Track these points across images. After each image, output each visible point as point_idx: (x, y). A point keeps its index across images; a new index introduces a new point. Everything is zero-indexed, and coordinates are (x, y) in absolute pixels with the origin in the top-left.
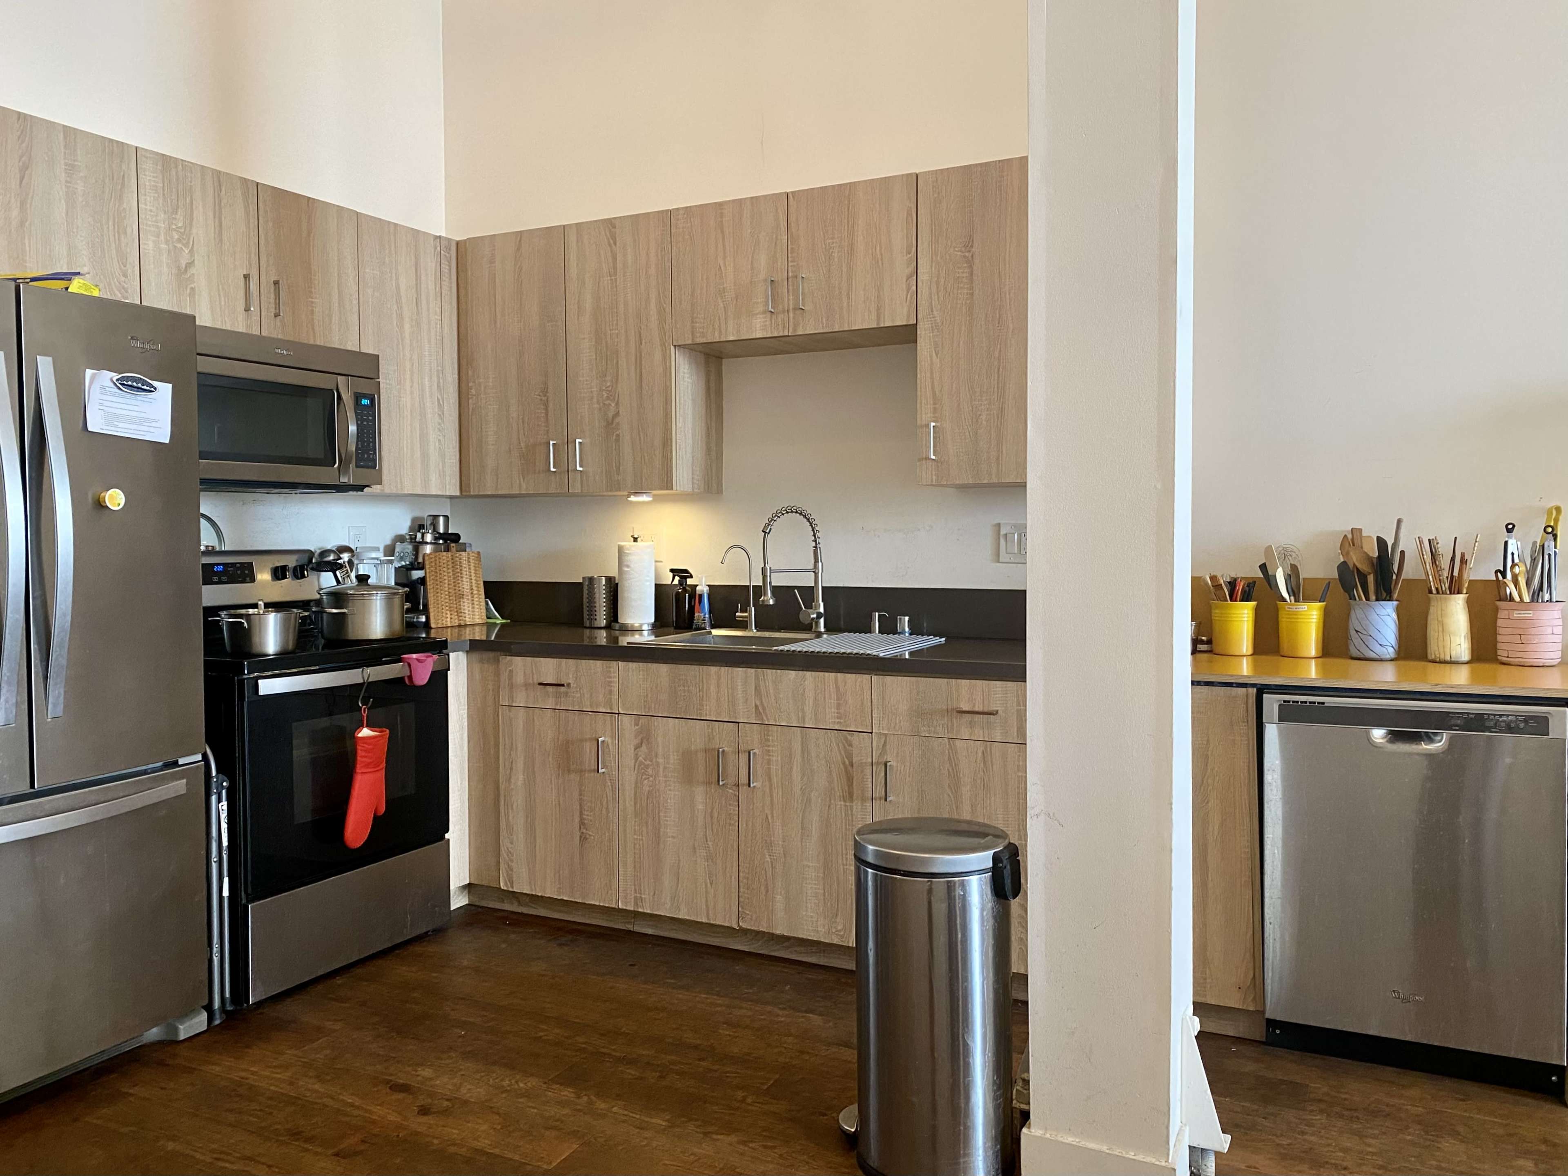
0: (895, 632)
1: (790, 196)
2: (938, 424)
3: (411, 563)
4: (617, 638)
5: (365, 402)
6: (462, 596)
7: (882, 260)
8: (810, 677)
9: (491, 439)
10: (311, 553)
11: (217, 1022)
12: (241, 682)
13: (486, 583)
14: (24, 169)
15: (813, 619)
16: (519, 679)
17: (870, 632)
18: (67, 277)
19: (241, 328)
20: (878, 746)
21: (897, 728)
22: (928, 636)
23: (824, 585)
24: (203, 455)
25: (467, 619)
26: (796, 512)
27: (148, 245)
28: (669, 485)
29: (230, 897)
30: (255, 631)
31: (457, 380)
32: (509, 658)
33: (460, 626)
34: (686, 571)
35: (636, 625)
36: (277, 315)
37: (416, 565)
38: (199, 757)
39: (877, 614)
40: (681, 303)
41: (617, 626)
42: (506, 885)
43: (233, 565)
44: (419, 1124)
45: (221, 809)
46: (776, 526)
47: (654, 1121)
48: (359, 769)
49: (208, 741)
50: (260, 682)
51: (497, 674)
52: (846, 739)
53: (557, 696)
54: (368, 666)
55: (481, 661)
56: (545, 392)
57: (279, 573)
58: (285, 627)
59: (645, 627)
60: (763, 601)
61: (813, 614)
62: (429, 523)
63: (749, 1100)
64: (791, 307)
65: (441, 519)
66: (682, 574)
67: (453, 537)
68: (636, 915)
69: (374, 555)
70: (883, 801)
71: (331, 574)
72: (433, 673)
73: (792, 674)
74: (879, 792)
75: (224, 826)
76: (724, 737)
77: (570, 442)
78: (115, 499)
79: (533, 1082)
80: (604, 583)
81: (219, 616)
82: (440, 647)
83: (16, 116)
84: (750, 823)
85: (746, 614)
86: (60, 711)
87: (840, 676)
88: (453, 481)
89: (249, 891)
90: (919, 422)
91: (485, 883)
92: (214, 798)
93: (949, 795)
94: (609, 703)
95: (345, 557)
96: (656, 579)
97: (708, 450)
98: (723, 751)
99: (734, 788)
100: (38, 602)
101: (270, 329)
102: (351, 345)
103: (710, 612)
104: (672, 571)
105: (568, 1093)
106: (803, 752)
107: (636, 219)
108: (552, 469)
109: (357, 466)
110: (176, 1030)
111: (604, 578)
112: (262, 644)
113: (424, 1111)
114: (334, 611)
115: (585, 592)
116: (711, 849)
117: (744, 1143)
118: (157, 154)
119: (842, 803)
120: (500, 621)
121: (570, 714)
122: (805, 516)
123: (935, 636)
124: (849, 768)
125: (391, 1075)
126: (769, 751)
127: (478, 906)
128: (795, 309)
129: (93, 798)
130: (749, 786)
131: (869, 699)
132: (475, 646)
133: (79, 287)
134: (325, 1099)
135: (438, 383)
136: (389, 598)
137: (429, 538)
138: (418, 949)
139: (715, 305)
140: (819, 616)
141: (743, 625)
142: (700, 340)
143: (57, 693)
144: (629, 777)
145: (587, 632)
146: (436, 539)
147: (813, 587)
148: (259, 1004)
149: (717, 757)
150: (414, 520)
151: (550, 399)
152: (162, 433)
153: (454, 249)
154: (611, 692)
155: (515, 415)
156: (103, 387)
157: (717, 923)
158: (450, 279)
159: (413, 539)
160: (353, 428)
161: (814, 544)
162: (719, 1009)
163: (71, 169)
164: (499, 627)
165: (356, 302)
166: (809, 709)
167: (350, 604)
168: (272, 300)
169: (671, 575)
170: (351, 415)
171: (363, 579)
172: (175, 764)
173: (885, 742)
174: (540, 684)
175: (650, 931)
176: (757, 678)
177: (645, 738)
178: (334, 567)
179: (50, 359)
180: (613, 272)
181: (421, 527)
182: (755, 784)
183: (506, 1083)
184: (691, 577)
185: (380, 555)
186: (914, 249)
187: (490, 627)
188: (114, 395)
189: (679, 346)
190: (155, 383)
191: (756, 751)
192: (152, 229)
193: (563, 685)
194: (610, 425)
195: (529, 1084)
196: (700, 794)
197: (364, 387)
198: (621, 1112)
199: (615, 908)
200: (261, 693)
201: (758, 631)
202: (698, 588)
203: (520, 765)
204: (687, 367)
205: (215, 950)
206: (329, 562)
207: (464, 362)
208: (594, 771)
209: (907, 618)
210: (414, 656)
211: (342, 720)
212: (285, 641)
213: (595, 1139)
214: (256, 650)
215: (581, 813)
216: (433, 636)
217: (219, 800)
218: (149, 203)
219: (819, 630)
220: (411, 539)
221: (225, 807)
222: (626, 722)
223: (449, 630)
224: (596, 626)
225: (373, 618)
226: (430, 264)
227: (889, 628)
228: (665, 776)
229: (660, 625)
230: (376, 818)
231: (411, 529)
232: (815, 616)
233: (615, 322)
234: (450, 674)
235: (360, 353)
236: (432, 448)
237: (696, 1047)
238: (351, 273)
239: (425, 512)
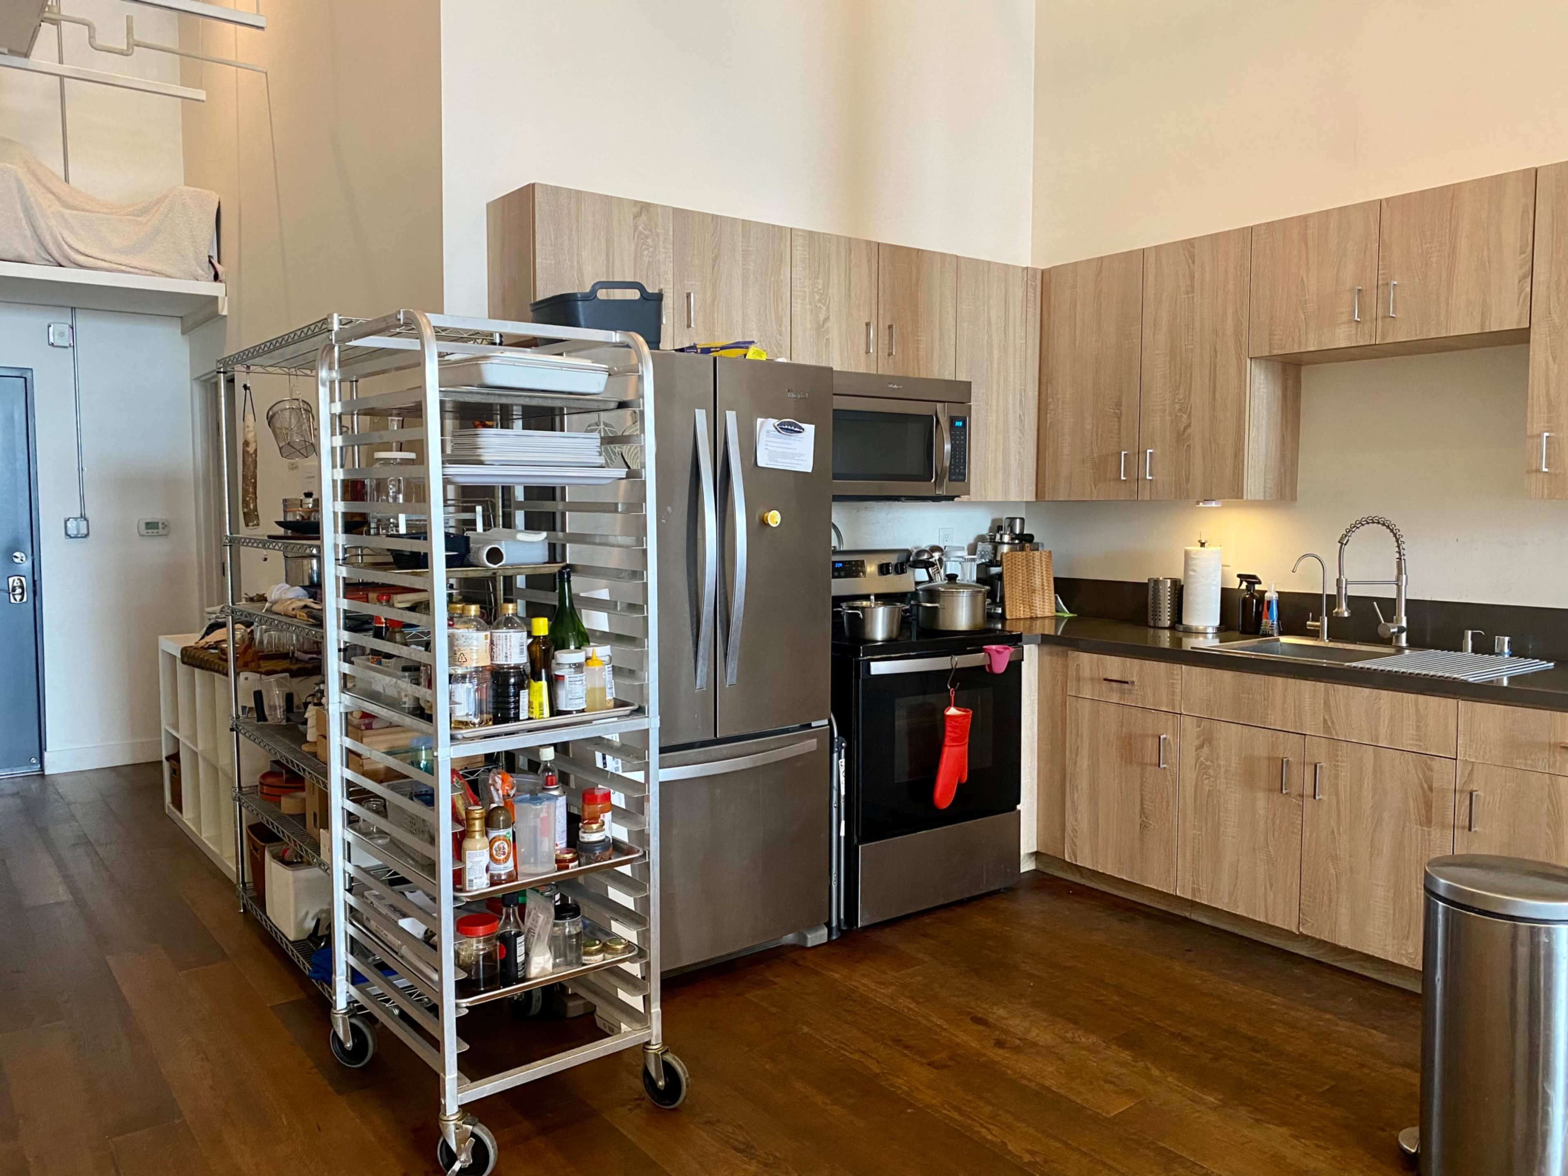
0: (1491, 652)
1: (1384, 204)
2: (1552, 434)
3: (990, 561)
4: (1181, 639)
5: (959, 424)
6: (1034, 591)
7: (1489, 262)
8: (1386, 696)
9: (1066, 450)
10: (908, 552)
11: (834, 938)
12: (858, 662)
13: (1056, 580)
14: (716, 259)
15: (1394, 633)
16: (1086, 672)
17: (1461, 650)
18: (744, 345)
19: (862, 370)
20: (1462, 773)
21: (1486, 757)
22: (1534, 659)
23: (1408, 598)
24: (835, 477)
25: (1038, 612)
26: (1379, 523)
27: (797, 308)
28: (1240, 495)
29: (845, 837)
30: (868, 621)
31: (1037, 398)
32: (1077, 653)
33: (1031, 618)
34: (1254, 577)
35: (1201, 628)
36: (890, 354)
37: (993, 563)
38: (826, 722)
39: (1470, 632)
40: (1259, 317)
41: (1181, 628)
42: (1070, 858)
43: (850, 562)
44: (998, 1055)
45: (840, 765)
46: (1354, 537)
47: (1206, 1097)
48: (947, 741)
49: (833, 710)
50: (872, 664)
51: (1066, 667)
52: (1426, 764)
53: (1122, 692)
54: (956, 654)
55: (1051, 654)
56: (1119, 405)
57: (884, 569)
58: (891, 617)
59: (1210, 630)
60: (1337, 613)
61: (1393, 628)
62: (1007, 524)
63: (1303, 1099)
64: (1380, 315)
65: (1018, 521)
66: (1251, 580)
67: (1027, 538)
68: (1193, 904)
69: (960, 554)
70: (1466, 830)
71: (924, 570)
72: (1009, 663)
73: (1366, 691)
74: (1463, 820)
75: (842, 779)
76: (1289, 748)
77: (1141, 452)
78: (774, 518)
79: (1092, 1039)
80: (1169, 585)
81: (841, 607)
82: (1015, 640)
83: (710, 219)
84: (1314, 835)
85: (1318, 624)
86: (734, 681)
87: (1421, 698)
88: (1030, 488)
89: (860, 834)
90: (1529, 433)
91: (1050, 853)
92: (835, 755)
93: (1547, 833)
94: (1172, 703)
95: (936, 555)
96: (1222, 583)
97: (1283, 457)
98: (1288, 761)
99: (1298, 798)
100: (723, 598)
101: (885, 369)
102: (948, 376)
103: (1279, 619)
104: (1239, 576)
105: (1126, 1055)
106: (1375, 771)
107: (1214, 238)
108: (1123, 478)
109: (950, 480)
110: (805, 938)
111: (1169, 581)
112: (873, 631)
113: (1000, 1044)
114: (929, 605)
115: (1151, 593)
116: (1272, 852)
117: (1296, 1137)
118: (805, 231)
119: (1419, 827)
120: (1067, 614)
121: (1133, 710)
122: (1388, 527)
123: (1541, 660)
124: (1429, 793)
125: (972, 1008)
126: (1338, 766)
127: (1043, 873)
128: (1384, 317)
129: (754, 748)
130: (1315, 798)
131: (1455, 725)
132: (1045, 640)
133: (754, 353)
134: (919, 1018)
135: (1021, 400)
136: (973, 596)
137: (1006, 538)
138: (990, 903)
139: (1295, 318)
140: (1401, 630)
141: (1315, 634)
142: (1275, 352)
143: (733, 665)
144: (1189, 775)
145: (1151, 631)
146: (1012, 539)
147: (1395, 599)
148: (865, 928)
149: (1283, 765)
150: (994, 521)
151: (1123, 412)
152: (806, 464)
153: (1039, 277)
154: (1173, 693)
155: (1088, 427)
156: (768, 432)
157: (1277, 925)
158: (1035, 304)
159: (992, 540)
160: (948, 447)
161: (1397, 555)
162: (1274, 1007)
163: (746, 253)
164: (1065, 621)
165: (953, 336)
166: (1383, 730)
167: (941, 600)
168: (887, 342)
169: (1238, 580)
170: (947, 436)
171: (952, 578)
172: (809, 726)
173: (1472, 770)
174: (1106, 680)
175: (1206, 921)
176: (1327, 692)
177: (1207, 740)
178: (927, 565)
179: (734, 413)
180: (1191, 289)
181: (1000, 528)
182: (1321, 797)
183: (1069, 1035)
184: (1260, 583)
185: (965, 554)
186: (1530, 248)
187: (1058, 620)
188: (775, 437)
189: (1255, 358)
190: (803, 425)
191: (1324, 764)
192: (800, 294)
193: (1127, 683)
194: (1181, 437)
195: (1090, 1040)
196: (1261, 800)
197: (957, 411)
198: (1176, 1082)
199: (1172, 895)
200: (873, 672)
201: (1330, 641)
202: (1266, 595)
203: (1085, 752)
204: (1263, 377)
205: (834, 879)
206: (923, 561)
207: (1044, 381)
208: (1155, 765)
209: (1507, 639)
210: (994, 647)
211: (931, 699)
212: (890, 631)
213: (1151, 1101)
214: (869, 636)
215: (1142, 804)
216: (1007, 628)
217: (839, 758)
218: (798, 270)
219: (1399, 644)
220: (991, 539)
221: (843, 764)
222: (1188, 723)
223: (1022, 622)
224: (1160, 626)
225: (960, 613)
226: (1017, 293)
227: (1484, 647)
228: (1226, 778)
229: (1225, 628)
230: (960, 785)
231: (991, 530)
232: (1396, 630)
233: (1190, 338)
234: (1023, 663)
235: (956, 381)
236: (1013, 458)
237: (1250, 1039)
238: (951, 311)
239: (1005, 515)
